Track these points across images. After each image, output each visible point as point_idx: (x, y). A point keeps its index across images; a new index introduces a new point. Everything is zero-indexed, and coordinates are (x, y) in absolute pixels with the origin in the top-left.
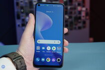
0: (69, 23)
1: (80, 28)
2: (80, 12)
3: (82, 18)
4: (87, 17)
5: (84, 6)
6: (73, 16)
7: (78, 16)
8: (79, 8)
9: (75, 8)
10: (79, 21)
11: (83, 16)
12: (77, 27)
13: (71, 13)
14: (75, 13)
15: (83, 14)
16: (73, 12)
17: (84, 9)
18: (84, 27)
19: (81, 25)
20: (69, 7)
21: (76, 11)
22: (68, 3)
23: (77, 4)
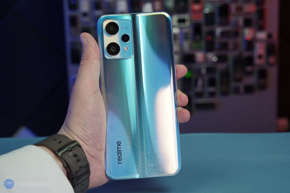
0: (217, 76)
1: (249, 89)
2: (250, 45)
3: (257, 61)
4: (272, 60)
5: (261, 28)
6: (231, 55)
7: (246, 54)
8: (248, 33)
9: (236, 34)
10: (249, 68)
11: (260, 57)
12: (241, 86)
13: (224, 46)
14: (236, 47)
15: (259, 49)
16: (231, 46)
17: (262, 35)
18: (263, 87)
19: (252, 80)
20: (218, 30)
21: (240, 40)
22: (217, 19)
23: (241, 21)
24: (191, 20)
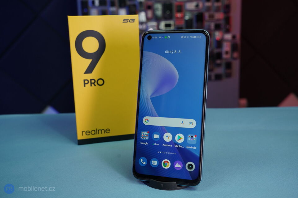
1: (218, 77)
2: (219, 44)
3: (224, 56)
4: (236, 55)
5: (228, 31)
7: (216, 51)
8: (218, 35)
10: (218, 62)
11: (227, 53)
15: (226, 47)
17: (228, 36)
18: (229, 75)
19: (220, 70)
22: (195, 24)
23: (213, 25)
24: (174, 25)
